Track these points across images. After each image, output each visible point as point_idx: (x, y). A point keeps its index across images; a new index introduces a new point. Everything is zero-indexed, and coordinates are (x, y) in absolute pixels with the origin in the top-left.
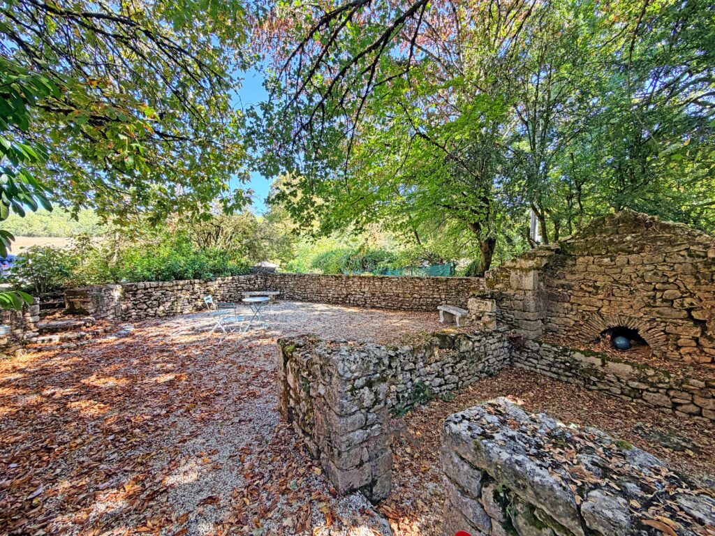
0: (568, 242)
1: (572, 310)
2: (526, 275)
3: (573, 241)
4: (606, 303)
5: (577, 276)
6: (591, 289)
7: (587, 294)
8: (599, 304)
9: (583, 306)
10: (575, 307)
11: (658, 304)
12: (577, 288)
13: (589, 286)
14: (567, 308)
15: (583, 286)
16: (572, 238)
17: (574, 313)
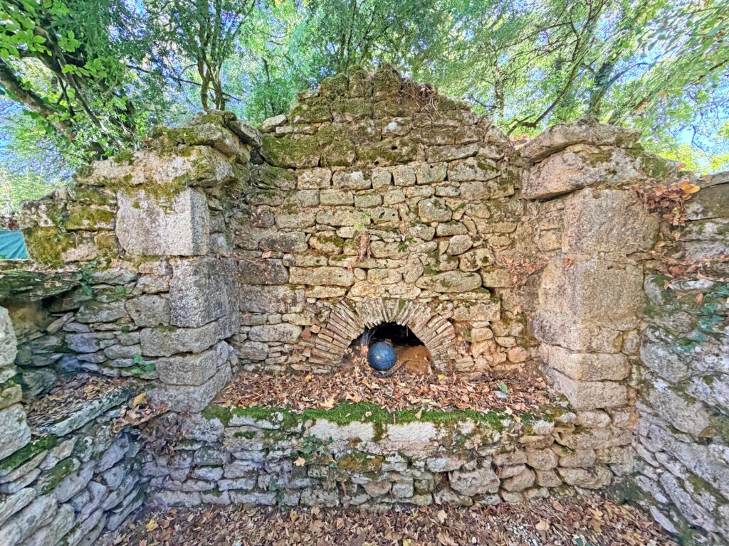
0: (278, 130)
1: (294, 302)
2: (169, 208)
3: (288, 129)
4: (360, 274)
5: (301, 217)
6: (330, 247)
7: (323, 260)
8: (346, 279)
9: (317, 288)
10: (300, 293)
11: (443, 265)
12: (302, 246)
13: (327, 240)
14: (284, 300)
15: (313, 241)
16: (286, 122)
17: (298, 309)
